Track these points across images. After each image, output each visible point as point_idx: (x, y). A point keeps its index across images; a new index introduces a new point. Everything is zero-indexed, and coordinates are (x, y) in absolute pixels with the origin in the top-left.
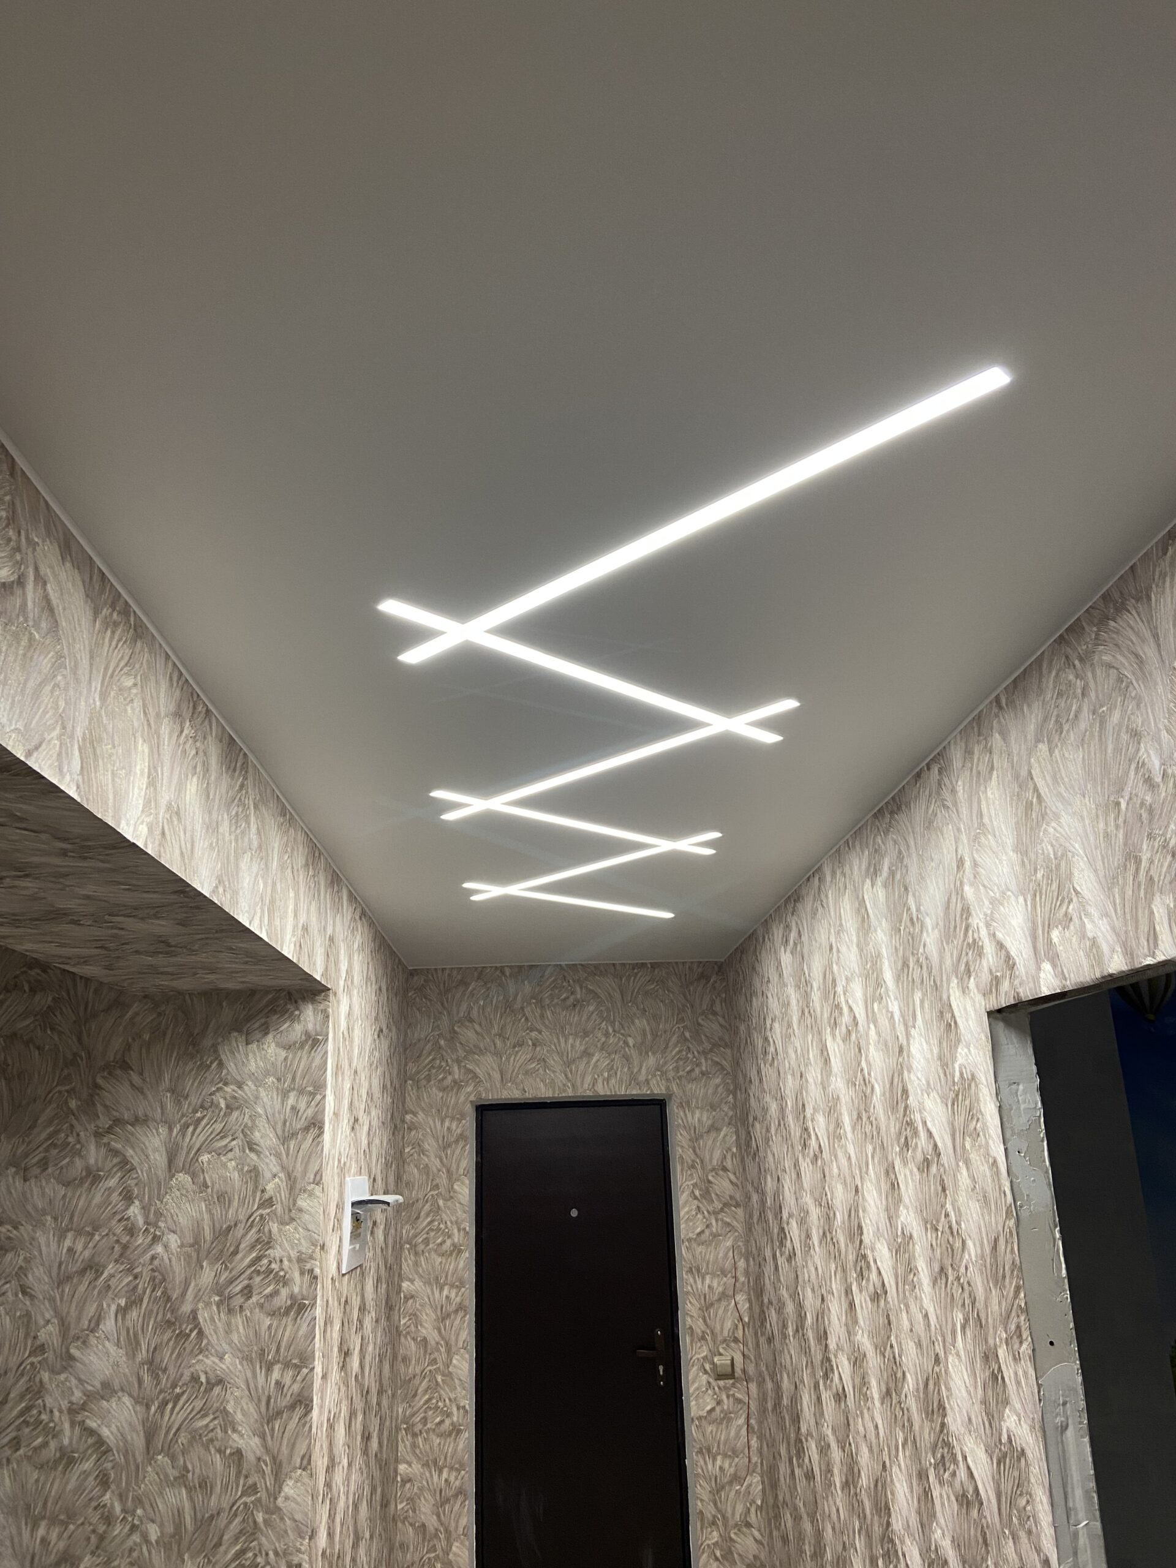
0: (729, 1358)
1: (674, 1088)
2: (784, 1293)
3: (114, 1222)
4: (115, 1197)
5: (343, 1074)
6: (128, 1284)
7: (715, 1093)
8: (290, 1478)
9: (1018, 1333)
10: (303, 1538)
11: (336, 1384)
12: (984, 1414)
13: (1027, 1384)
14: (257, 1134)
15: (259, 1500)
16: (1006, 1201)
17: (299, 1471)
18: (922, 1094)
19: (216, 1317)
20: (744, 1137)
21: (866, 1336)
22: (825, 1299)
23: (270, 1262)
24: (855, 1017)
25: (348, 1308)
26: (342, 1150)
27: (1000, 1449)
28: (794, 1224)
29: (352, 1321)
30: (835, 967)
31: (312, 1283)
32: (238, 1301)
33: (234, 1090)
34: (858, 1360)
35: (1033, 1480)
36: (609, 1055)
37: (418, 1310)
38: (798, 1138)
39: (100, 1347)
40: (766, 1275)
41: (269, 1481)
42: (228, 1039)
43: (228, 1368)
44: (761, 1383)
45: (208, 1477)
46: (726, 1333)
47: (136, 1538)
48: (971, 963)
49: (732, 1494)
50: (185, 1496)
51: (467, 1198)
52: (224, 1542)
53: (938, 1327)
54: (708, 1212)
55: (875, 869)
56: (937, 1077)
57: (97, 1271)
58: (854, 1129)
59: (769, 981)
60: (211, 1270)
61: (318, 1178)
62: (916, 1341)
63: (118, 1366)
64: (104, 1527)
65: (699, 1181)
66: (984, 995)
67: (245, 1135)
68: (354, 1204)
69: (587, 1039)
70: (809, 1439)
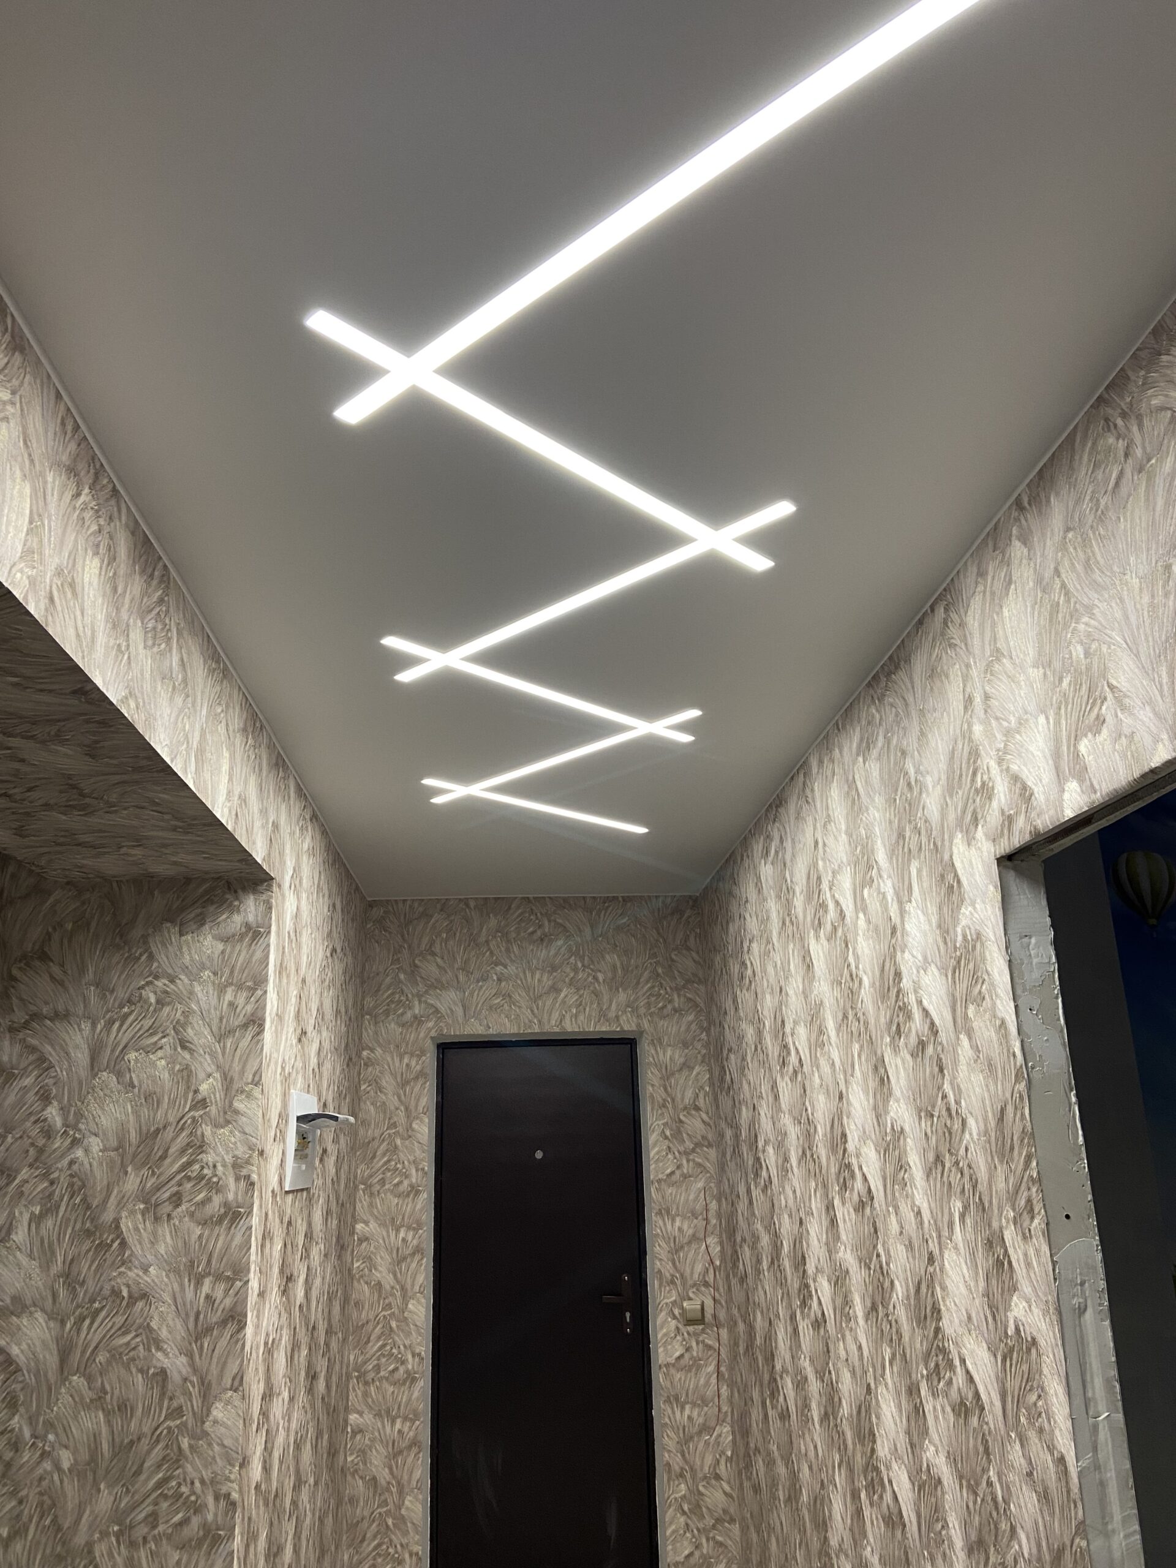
0: (699, 1303)
1: (646, 1025)
2: (759, 1226)
3: (28, 1124)
4: (31, 1097)
5: (288, 976)
6: (42, 1191)
7: (688, 1030)
8: (220, 1400)
9: (1029, 1208)
10: (233, 1466)
11: (276, 1307)
12: (986, 1307)
13: (1039, 1263)
14: (190, 1030)
15: (184, 1424)
16: (1015, 1064)
17: (230, 1393)
18: (918, 972)
19: (141, 1226)
20: (717, 1073)
21: (848, 1251)
22: (804, 1221)
23: (202, 1168)
24: (842, 911)
25: (291, 1228)
26: (287, 1058)
27: (1006, 1344)
28: (770, 1150)
29: (297, 1246)
30: (820, 863)
31: (248, 1190)
32: (167, 1208)
33: (165, 985)
34: (839, 1279)
35: (1045, 1371)
36: (578, 989)
37: (372, 1252)
38: (776, 1058)
39: (11, 1257)
40: (740, 1212)
41: (197, 1403)
42: (160, 931)
43: (153, 1281)
44: (732, 1326)
45: (128, 1400)
46: (696, 1276)
47: (47, 1465)
48: (979, 810)
49: (701, 1445)
50: (102, 1420)
51: (426, 1137)
52: (144, 1470)
53: (932, 1222)
54: (679, 1153)
55: (868, 743)
56: (935, 948)
57: (9, 1176)
58: (838, 1030)
59: (747, 901)
60: (137, 1175)
61: (256, 1079)
62: (907, 1243)
63: (31, 1279)
64: (11, 1454)
65: (670, 1121)
66: (994, 840)
67: (177, 1032)
68: (300, 1119)
69: (555, 974)
70: (784, 1375)
